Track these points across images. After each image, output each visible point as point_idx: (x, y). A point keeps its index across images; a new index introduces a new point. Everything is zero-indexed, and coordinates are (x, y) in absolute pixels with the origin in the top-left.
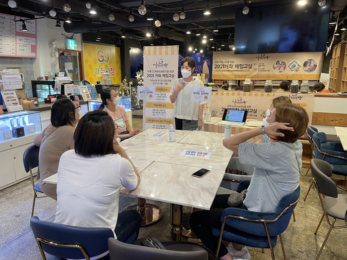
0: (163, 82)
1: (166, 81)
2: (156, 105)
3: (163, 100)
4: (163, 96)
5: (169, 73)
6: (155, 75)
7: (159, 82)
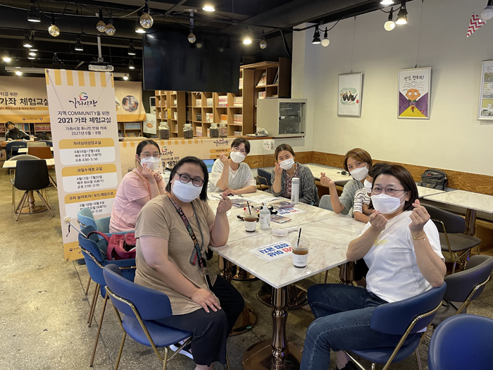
0: (92, 131)
1: (97, 128)
2: (82, 170)
3: (96, 159)
4: (94, 153)
5: (101, 116)
6: (74, 120)
7: (85, 131)
